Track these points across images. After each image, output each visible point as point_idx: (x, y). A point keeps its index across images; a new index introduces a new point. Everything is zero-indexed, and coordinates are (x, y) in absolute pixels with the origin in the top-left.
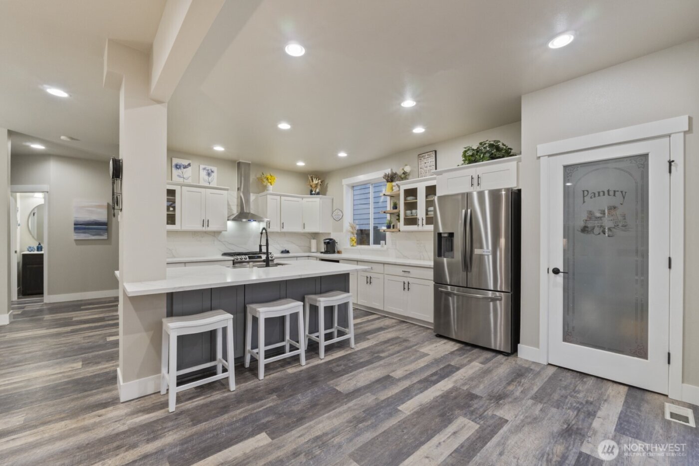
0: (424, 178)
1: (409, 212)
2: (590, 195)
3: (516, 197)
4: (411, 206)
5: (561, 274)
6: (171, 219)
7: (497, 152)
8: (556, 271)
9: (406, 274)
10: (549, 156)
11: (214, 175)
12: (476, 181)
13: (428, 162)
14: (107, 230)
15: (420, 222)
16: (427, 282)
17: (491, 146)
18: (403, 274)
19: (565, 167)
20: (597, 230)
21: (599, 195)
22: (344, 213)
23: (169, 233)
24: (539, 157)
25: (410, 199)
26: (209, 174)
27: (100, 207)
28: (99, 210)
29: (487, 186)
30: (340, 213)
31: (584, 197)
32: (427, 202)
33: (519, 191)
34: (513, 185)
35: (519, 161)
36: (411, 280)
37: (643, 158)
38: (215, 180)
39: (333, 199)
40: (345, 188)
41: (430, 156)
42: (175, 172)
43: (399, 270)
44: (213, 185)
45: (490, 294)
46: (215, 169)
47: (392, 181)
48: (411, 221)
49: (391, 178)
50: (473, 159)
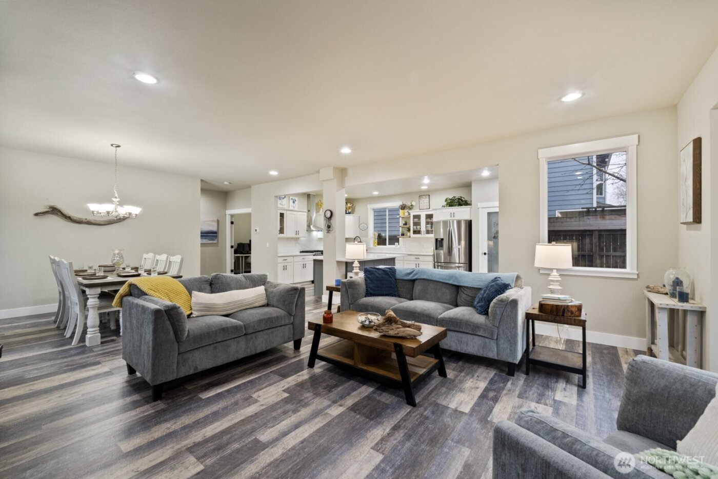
1: (415, 227)
2: (496, 225)
3: (469, 224)
4: (417, 224)
5: (487, 255)
6: (282, 231)
7: (461, 202)
8: (485, 254)
9: (417, 260)
10: (483, 208)
11: (296, 202)
12: (453, 215)
13: (425, 201)
14: (216, 237)
15: (423, 233)
16: (429, 263)
17: (459, 199)
18: (415, 260)
19: (488, 213)
22: (369, 226)
23: (279, 238)
24: (478, 208)
25: (416, 220)
26: (294, 202)
27: (213, 221)
28: (213, 223)
29: (458, 217)
30: (366, 226)
32: (426, 222)
33: (471, 221)
34: (468, 218)
35: (471, 208)
36: (419, 262)
38: (297, 206)
39: (359, 217)
40: (369, 209)
41: (426, 198)
42: (279, 202)
43: (413, 258)
44: (296, 209)
45: (457, 265)
46: (296, 199)
47: (404, 209)
48: (417, 232)
49: (403, 207)
50: (451, 204)
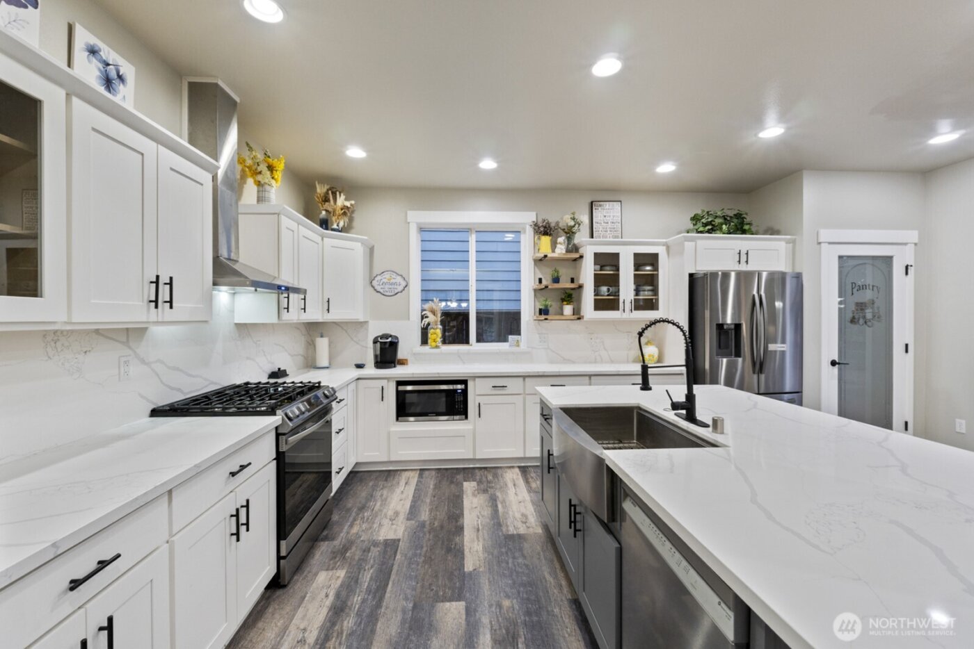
0: (601, 239)
2: (856, 288)
5: (837, 366)
8: (834, 364)
12: (744, 257)
13: (610, 216)
19: (840, 257)
20: (861, 321)
21: (863, 289)
24: (820, 243)
25: (606, 269)
31: (852, 289)
32: (638, 276)
34: (782, 268)
37: (889, 260)
39: (372, 249)
40: (412, 228)
41: (612, 207)
47: (550, 235)
48: (608, 304)
